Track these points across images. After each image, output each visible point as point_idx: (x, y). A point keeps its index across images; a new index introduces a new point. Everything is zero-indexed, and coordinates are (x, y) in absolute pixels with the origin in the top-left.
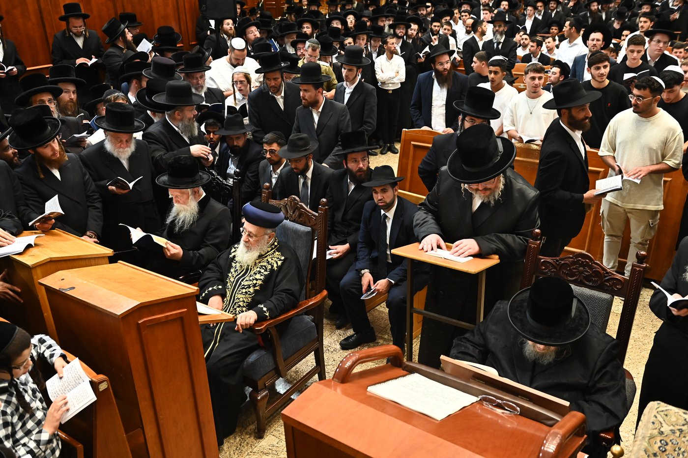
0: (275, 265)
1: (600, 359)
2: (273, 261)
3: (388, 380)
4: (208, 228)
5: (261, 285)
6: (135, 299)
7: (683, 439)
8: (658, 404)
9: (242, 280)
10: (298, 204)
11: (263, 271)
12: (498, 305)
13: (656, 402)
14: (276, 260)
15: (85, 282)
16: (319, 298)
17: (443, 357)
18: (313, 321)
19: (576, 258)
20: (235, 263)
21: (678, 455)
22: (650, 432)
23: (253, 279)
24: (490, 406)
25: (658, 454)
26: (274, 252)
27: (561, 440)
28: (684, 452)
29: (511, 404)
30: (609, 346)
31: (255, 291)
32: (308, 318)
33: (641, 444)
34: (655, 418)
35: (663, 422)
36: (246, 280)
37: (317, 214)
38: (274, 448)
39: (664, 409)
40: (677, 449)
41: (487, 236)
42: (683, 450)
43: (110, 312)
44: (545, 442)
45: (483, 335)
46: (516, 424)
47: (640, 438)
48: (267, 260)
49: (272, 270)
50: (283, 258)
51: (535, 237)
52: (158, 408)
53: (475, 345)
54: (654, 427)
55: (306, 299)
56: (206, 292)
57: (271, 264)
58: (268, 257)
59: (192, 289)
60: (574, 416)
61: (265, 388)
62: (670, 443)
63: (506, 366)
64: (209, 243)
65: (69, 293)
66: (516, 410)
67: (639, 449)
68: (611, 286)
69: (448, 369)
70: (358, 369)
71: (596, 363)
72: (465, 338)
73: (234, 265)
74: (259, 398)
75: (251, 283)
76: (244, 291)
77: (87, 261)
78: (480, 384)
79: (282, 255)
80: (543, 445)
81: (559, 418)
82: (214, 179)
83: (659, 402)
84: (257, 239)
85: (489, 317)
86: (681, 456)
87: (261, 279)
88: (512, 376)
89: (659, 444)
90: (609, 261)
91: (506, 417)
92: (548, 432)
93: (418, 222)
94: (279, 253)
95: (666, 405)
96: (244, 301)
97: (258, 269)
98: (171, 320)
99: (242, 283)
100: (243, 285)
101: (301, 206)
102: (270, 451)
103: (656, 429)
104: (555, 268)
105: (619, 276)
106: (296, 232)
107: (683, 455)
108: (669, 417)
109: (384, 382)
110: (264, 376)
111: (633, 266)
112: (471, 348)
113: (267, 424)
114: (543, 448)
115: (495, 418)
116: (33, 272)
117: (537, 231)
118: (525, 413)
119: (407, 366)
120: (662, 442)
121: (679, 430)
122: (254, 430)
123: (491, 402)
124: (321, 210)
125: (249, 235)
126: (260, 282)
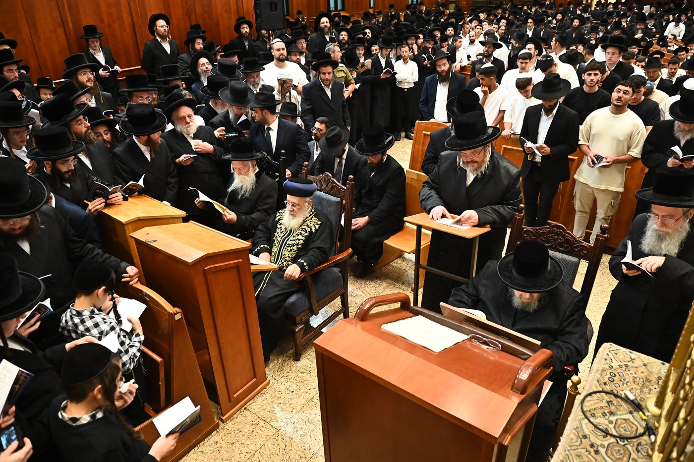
0: (313, 228)
1: (569, 310)
2: (311, 225)
3: (398, 320)
4: (260, 197)
5: (302, 244)
6: (202, 251)
7: (628, 372)
8: (611, 345)
9: (288, 240)
10: (330, 179)
11: (303, 233)
12: (489, 263)
13: (609, 344)
14: (314, 224)
15: (164, 237)
16: (345, 255)
17: (442, 304)
18: (340, 272)
19: (552, 228)
20: (280, 225)
21: (623, 384)
22: (602, 366)
23: (296, 240)
24: (478, 343)
25: (607, 383)
26: (312, 217)
27: (533, 371)
28: (628, 382)
29: (494, 341)
30: (577, 299)
31: (298, 249)
32: (336, 270)
33: (595, 376)
34: (607, 356)
35: (613, 359)
36: (291, 240)
37: (345, 188)
38: (308, 369)
39: (615, 349)
40: (622, 380)
41: (483, 208)
42: (627, 380)
43: (183, 260)
44: (520, 372)
45: (476, 288)
46: (497, 357)
47: (594, 371)
48: (307, 224)
49: (311, 232)
50: (319, 223)
51: (520, 210)
52: (219, 334)
53: (469, 295)
54: (606, 363)
55: (335, 255)
56: (259, 248)
57: (310, 227)
58: (308, 222)
59: (246, 244)
60: (544, 352)
61: (302, 323)
62: (617, 375)
63: (493, 312)
64: (260, 208)
65: (153, 244)
66: (498, 347)
67: (593, 379)
68: (579, 251)
69: (445, 313)
70: (374, 311)
71: (566, 312)
72: (462, 289)
73: (279, 226)
74: (297, 330)
75: (294, 242)
76: (289, 248)
77: (166, 220)
78: (471, 326)
79: (319, 220)
80: (518, 374)
81: (532, 353)
82: (265, 158)
83: (611, 343)
84: (299, 207)
85: (481, 273)
86: (625, 385)
87: (302, 240)
88: (497, 320)
89: (609, 376)
90: (578, 231)
91: (490, 352)
92: (523, 364)
93: (424, 197)
94: (316, 219)
95: (616, 345)
96: (289, 257)
97: (300, 231)
98: (229, 268)
99: (288, 243)
100: (289, 244)
101: (333, 181)
102: (305, 371)
103: (607, 364)
104: (535, 236)
105: (585, 244)
106: (329, 201)
107: (627, 384)
108: (618, 355)
109: (395, 321)
110: (301, 313)
111: (597, 236)
112: (466, 297)
113: (302, 350)
114: (518, 376)
115: (482, 353)
116: (126, 228)
117: (522, 205)
118: (505, 349)
119: (414, 309)
120: (612, 374)
121: (625, 365)
122: (293, 354)
123: (478, 339)
124: (349, 184)
125: (293, 205)
126: (301, 242)
